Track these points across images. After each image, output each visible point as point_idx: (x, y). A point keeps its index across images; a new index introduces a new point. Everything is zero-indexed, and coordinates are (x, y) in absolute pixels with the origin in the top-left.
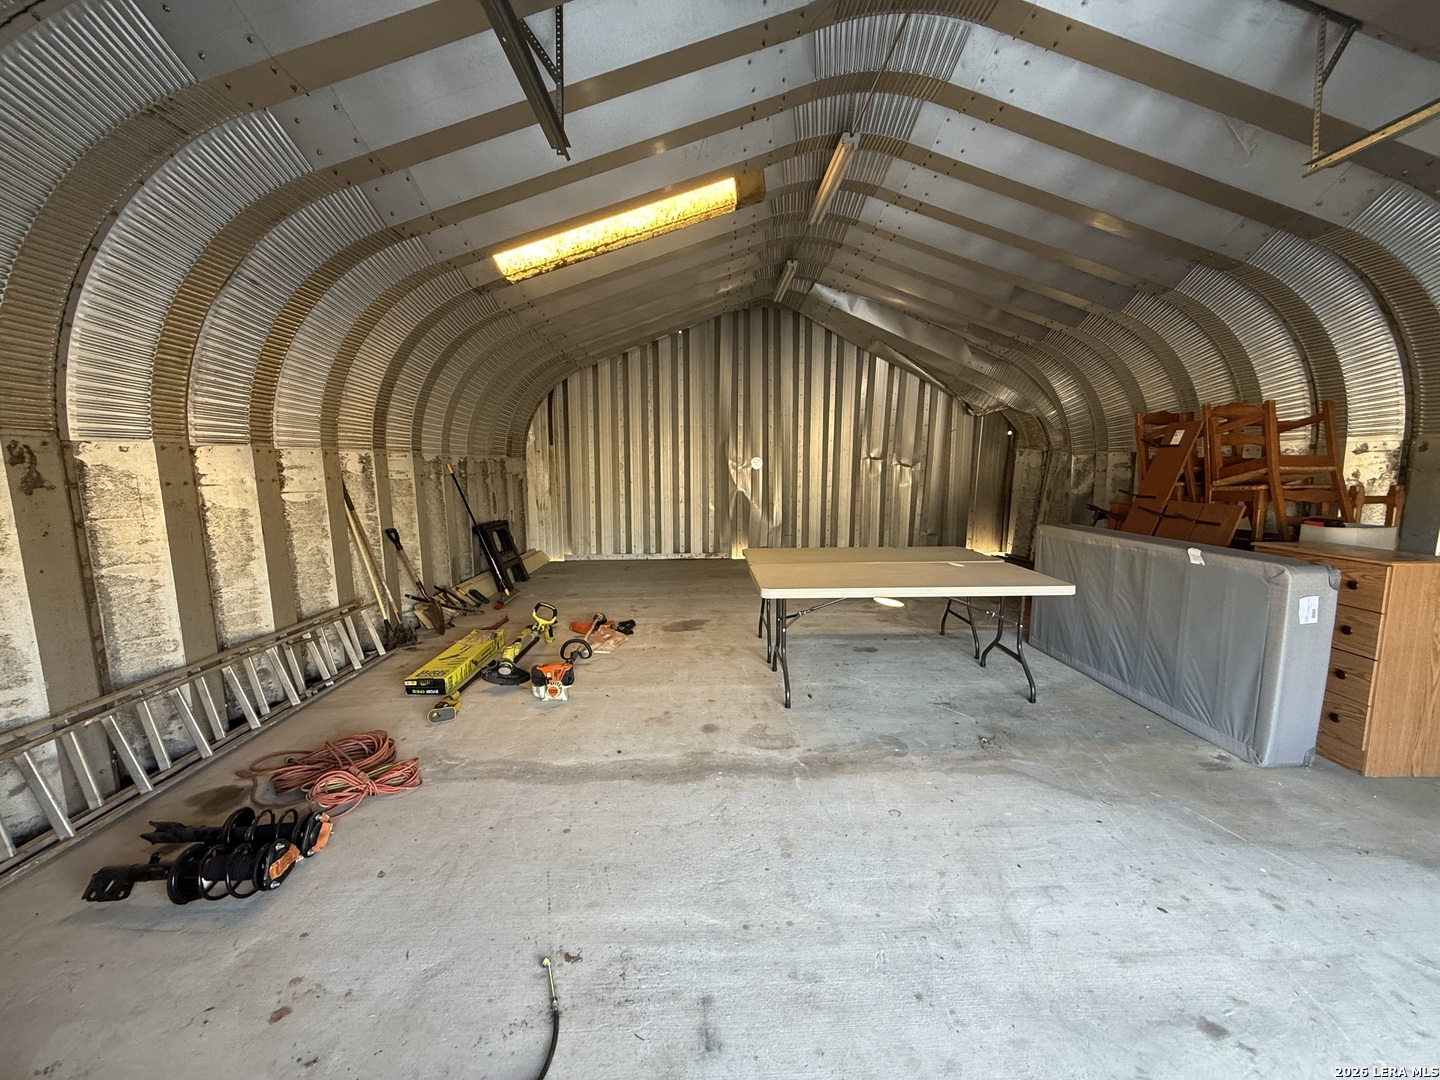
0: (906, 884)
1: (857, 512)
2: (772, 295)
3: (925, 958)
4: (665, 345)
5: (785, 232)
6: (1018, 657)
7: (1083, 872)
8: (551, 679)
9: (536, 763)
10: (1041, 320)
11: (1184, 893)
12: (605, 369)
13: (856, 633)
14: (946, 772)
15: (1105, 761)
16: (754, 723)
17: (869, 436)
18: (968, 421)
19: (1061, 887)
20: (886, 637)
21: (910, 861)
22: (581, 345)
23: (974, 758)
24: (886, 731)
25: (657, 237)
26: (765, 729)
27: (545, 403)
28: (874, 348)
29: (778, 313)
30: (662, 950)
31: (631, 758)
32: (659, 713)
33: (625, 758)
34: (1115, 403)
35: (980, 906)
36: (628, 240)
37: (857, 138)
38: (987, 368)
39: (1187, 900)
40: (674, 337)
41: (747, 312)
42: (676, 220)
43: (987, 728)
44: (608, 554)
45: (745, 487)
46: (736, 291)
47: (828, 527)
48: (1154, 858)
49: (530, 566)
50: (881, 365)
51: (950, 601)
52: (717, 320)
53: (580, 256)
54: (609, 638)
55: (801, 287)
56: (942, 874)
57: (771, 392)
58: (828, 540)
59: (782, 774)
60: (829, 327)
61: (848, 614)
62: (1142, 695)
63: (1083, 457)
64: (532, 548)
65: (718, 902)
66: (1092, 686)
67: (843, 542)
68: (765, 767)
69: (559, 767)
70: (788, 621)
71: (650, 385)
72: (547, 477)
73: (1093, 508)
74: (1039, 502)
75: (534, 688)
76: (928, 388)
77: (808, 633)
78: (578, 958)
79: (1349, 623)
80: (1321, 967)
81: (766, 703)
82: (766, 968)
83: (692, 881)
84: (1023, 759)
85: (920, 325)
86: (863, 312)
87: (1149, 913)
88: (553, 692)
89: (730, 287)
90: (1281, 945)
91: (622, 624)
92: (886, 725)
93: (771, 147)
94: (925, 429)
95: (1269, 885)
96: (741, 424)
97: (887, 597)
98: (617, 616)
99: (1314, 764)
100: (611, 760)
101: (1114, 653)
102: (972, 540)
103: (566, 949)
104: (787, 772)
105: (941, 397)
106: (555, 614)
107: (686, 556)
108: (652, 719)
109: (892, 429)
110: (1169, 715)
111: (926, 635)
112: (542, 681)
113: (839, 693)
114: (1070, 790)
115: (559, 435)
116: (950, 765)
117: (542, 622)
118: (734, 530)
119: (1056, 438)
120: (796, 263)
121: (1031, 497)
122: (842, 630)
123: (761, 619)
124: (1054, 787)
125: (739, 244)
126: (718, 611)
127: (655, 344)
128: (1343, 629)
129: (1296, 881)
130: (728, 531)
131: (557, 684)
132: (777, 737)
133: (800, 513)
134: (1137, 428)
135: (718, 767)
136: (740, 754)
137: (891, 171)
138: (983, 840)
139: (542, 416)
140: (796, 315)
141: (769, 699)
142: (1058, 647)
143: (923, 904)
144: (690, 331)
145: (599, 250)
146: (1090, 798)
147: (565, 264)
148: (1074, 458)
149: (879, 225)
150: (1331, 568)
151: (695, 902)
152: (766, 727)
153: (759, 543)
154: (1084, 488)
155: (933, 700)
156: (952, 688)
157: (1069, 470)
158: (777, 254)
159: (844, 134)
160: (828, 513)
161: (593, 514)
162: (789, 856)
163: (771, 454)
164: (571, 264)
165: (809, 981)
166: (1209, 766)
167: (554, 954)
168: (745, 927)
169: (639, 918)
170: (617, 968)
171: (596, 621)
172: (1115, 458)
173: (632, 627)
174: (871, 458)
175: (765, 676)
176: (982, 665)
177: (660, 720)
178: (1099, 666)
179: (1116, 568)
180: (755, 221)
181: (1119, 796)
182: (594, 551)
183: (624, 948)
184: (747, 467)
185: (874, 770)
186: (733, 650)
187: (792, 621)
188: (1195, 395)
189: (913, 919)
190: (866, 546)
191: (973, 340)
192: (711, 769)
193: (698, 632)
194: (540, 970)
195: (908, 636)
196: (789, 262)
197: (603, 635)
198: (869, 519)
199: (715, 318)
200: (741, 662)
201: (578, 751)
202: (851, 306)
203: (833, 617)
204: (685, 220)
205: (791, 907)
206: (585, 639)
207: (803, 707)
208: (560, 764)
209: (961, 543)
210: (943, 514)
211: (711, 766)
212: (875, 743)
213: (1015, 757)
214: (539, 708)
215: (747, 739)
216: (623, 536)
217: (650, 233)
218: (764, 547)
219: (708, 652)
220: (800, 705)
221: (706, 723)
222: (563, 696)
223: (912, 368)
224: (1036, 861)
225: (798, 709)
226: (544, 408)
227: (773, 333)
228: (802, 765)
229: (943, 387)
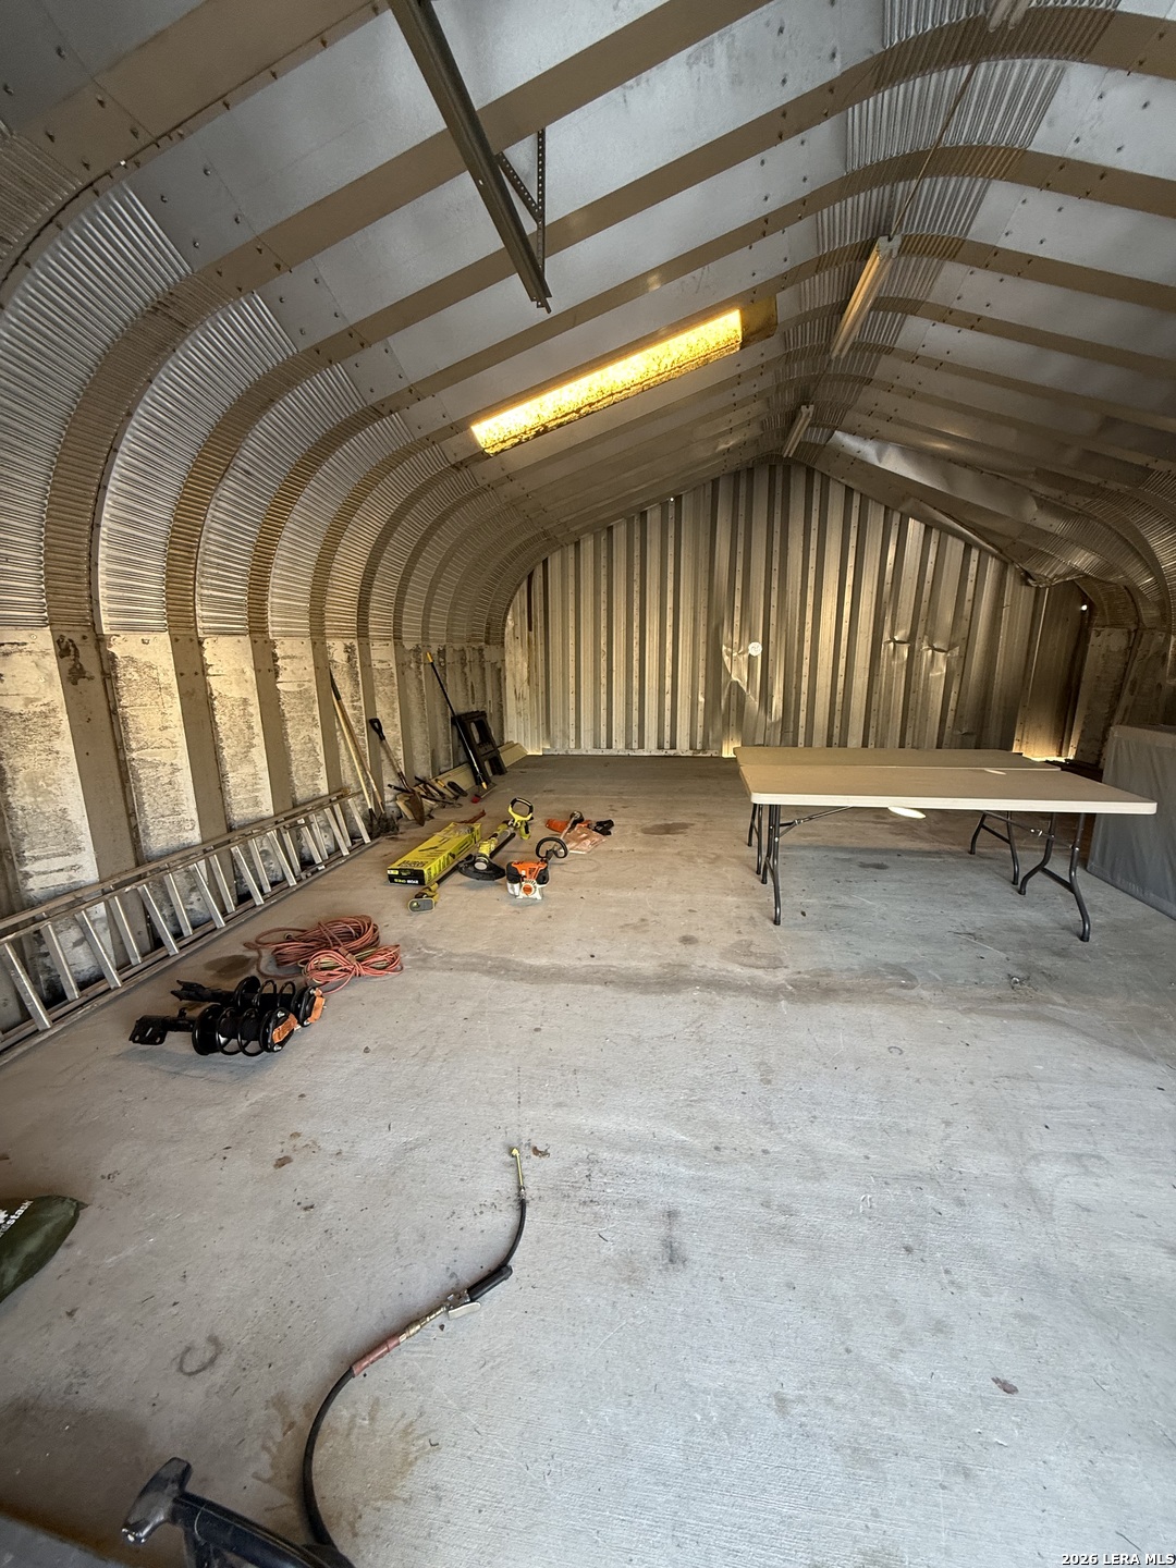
0: (904, 1129)
1: (874, 706)
2: (782, 448)
3: (919, 1210)
4: (654, 516)
5: (800, 370)
6: (1070, 886)
7: (1131, 1144)
8: (525, 876)
9: (510, 960)
10: (1141, 459)
12: (588, 545)
13: (863, 846)
14: (964, 1012)
16: (737, 938)
17: (894, 615)
18: (1026, 594)
19: (1098, 1158)
20: (899, 853)
21: (910, 1104)
22: (563, 521)
23: (1000, 999)
24: (891, 960)
25: (647, 390)
26: (749, 946)
27: (524, 585)
28: (905, 506)
29: (787, 471)
30: (628, 1158)
31: (604, 963)
32: (635, 920)
33: (598, 963)
36: (615, 397)
37: (897, 241)
38: (1058, 526)
40: (664, 505)
41: (750, 471)
42: (669, 368)
43: (1019, 966)
44: (587, 748)
45: (740, 676)
46: (737, 447)
47: (837, 722)
49: (507, 759)
50: (915, 528)
51: (984, 815)
52: (715, 482)
53: (562, 420)
54: (585, 838)
55: (816, 437)
56: (948, 1124)
57: (776, 565)
58: (836, 739)
59: (767, 995)
60: (851, 484)
61: (857, 825)
64: (509, 740)
65: (688, 1119)
67: (855, 742)
68: (747, 986)
69: (531, 966)
70: (782, 829)
71: (637, 561)
72: (526, 665)
74: (1118, 696)
75: (509, 885)
76: (975, 554)
77: (806, 844)
78: (545, 1154)
81: (752, 918)
82: (737, 1192)
83: (663, 1095)
84: (1064, 1006)
85: (968, 474)
86: (894, 463)
88: (528, 890)
89: (731, 443)
91: (599, 824)
92: (892, 953)
93: (785, 268)
94: (967, 606)
96: (738, 604)
97: (905, 807)
98: (595, 814)
100: (584, 963)
102: (1021, 741)
103: (534, 1143)
104: (773, 994)
105: (992, 566)
106: (531, 810)
107: (672, 752)
108: (627, 925)
109: (924, 606)
111: (950, 853)
112: (516, 878)
113: (839, 913)
115: (538, 622)
116: (968, 1005)
117: (518, 818)
118: (726, 724)
119: (1150, 614)
120: (812, 408)
121: (1107, 689)
122: (847, 842)
123: (752, 826)
125: (743, 391)
126: (704, 815)
127: (643, 515)
130: (719, 726)
131: (531, 883)
132: (763, 956)
133: (803, 707)
135: (696, 982)
136: (721, 970)
137: (940, 279)
138: (1003, 1092)
139: (520, 599)
140: (810, 472)
141: (756, 914)
142: (1127, 876)
143: (922, 1153)
144: (683, 497)
145: (582, 411)
146: (1149, 1059)
147: (546, 430)
148: (1173, 638)
149: (921, 351)
151: (665, 1116)
152: (751, 944)
153: (754, 739)
155: (954, 929)
156: (978, 917)
157: (1165, 656)
158: (789, 398)
159: (880, 239)
160: (838, 707)
161: (572, 705)
162: (769, 1082)
163: (772, 639)
164: (552, 430)
165: (784, 1213)
167: (523, 1147)
168: (717, 1148)
169: (607, 1123)
170: (583, 1169)
171: (573, 819)
173: (610, 827)
174: (895, 642)
175: (754, 889)
176: (1022, 892)
177: (635, 927)
180: (763, 360)
182: (572, 745)
183: (591, 1151)
184: (743, 653)
185: (874, 1001)
186: (718, 857)
187: (788, 830)
189: (909, 1167)
190: (882, 746)
191: (1041, 489)
192: (688, 983)
193: (681, 836)
194: (510, 1159)
195: (928, 854)
196: (803, 408)
197: (580, 835)
198: (888, 715)
199: (712, 481)
200: (726, 871)
201: (551, 951)
202: (880, 456)
203: (837, 827)
204: (680, 367)
205: (768, 1135)
206: (561, 838)
207: (795, 925)
208: (532, 963)
209: (1006, 745)
210: (983, 708)
211: (688, 980)
212: (877, 971)
213: (1054, 1004)
214: (514, 905)
215: (727, 954)
216: (603, 729)
217: (639, 386)
218: (759, 745)
219: (690, 859)
220: (791, 922)
221: (684, 934)
222: (537, 895)
223: (954, 529)
224: (1069, 1123)
225: (789, 926)
226: (523, 591)
227: (780, 495)
228: (790, 988)
229: (996, 552)
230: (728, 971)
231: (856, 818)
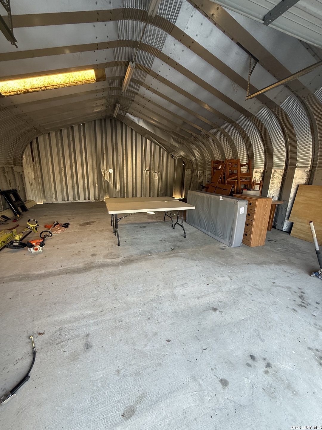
0: (149, 290)
1: (143, 186)
2: (113, 115)
3: (152, 308)
4: (76, 128)
5: (115, 93)
6: (182, 226)
7: (192, 279)
8: (35, 245)
9: (29, 274)
10: (190, 132)
11: (213, 280)
12: (53, 135)
13: (141, 222)
14: (162, 259)
15: (200, 251)
16: (108, 252)
17: (145, 163)
18: (173, 160)
19: (186, 284)
20: (149, 223)
21: (150, 284)
22: (42, 125)
23: (169, 254)
24: (147, 249)
25: (66, 87)
26: (111, 253)
27: (29, 146)
28: (146, 136)
29: (115, 121)
30: (74, 324)
31: (65, 268)
32: (77, 252)
33: (64, 268)
34: (208, 158)
35: (168, 292)
36: (54, 86)
37: (134, 64)
38: (177, 145)
39: (213, 281)
40: (79, 126)
41: (105, 120)
42: (73, 82)
43: (173, 246)
44: (60, 200)
45: (107, 178)
46: (101, 111)
47: (134, 191)
48: (208, 273)
49: (28, 206)
50: (148, 142)
51: (166, 212)
52: (95, 121)
53: (35, 90)
54: (59, 229)
55: (122, 113)
56: (158, 286)
57: (115, 148)
58: (134, 195)
59: (116, 265)
60: (132, 128)
61: (139, 217)
62: (210, 233)
63: (201, 172)
64: (29, 199)
65: (93, 306)
66: (199, 232)
67: (139, 196)
68: (111, 264)
69: (38, 274)
70: (118, 220)
71: (71, 142)
72: (33, 173)
73: (202, 186)
74: (191, 184)
75: (29, 249)
76: (162, 150)
77: (127, 223)
78: (44, 333)
79: (250, 213)
80: (237, 290)
81: (112, 245)
82: (107, 321)
83: (85, 302)
84: (181, 253)
85: (159, 130)
86: (142, 124)
87: (205, 286)
88: (36, 249)
89: (98, 110)
90: (230, 287)
91: (64, 224)
92: (147, 248)
93: (106, 61)
94: (161, 162)
95: (230, 274)
96: (105, 157)
97: (150, 211)
98: (62, 221)
99: (242, 246)
100: (59, 269)
101: (204, 223)
102: (174, 194)
103: (39, 332)
104: (117, 265)
105: (165, 153)
106: (37, 222)
107: (89, 201)
108: (74, 254)
109: (152, 161)
110: (215, 237)
111: (160, 222)
112: (32, 246)
113: (135, 240)
114: (191, 259)
115: (36, 158)
116: (163, 257)
117: (31, 226)
118: (105, 192)
119: (195, 166)
120: (119, 105)
121: (189, 182)
122: (137, 222)
123: (112, 221)
124: (187, 259)
125: (99, 95)
126: (99, 218)
127: (72, 128)
128: (248, 214)
129: (235, 273)
130: (102, 192)
131: (38, 247)
132: (115, 255)
133: (125, 187)
134: (212, 164)
135: (96, 266)
136: (103, 262)
137: (146, 78)
138: (169, 275)
139: (28, 150)
140: (122, 123)
141: (113, 244)
142: (192, 223)
143: (153, 294)
144: (85, 124)
145: (42, 88)
146: (196, 260)
147: (28, 92)
148: (199, 172)
149: (144, 96)
150: (246, 200)
151: (86, 308)
152: (112, 252)
153: (113, 196)
154: (201, 180)
155: (160, 240)
156: (165, 236)
157: (198, 175)
158: (113, 100)
159: (130, 62)
160: (134, 187)
161: (53, 187)
162: (116, 289)
163: (115, 168)
164: (31, 92)
165: (119, 322)
166: (222, 249)
167: (35, 334)
168: (101, 311)
169: (66, 316)
170: (58, 333)
171: (54, 224)
172: (208, 172)
173: (68, 225)
174: (146, 170)
175: (113, 237)
176: (174, 229)
177: (77, 254)
178: (201, 227)
179: (205, 202)
180: (103, 87)
181: (202, 259)
182: (54, 200)
183: (61, 326)
184: (108, 172)
185: (143, 261)
186: (103, 230)
187: (120, 220)
188: (225, 156)
189: (150, 299)
190: (145, 197)
191: (174, 136)
192: (93, 267)
193: (92, 225)
194: (29, 340)
195: (155, 222)
196: (117, 104)
197: (57, 229)
198: (146, 189)
199: (94, 120)
200: (105, 233)
201: (46, 268)
202: (138, 122)
203: (135, 218)
204: (77, 82)
205: (116, 303)
206: (50, 230)
207: (124, 245)
208: (39, 273)
209: (171, 196)
210: (166, 187)
211: (94, 266)
212: (144, 253)
213: (179, 252)
214: (31, 255)
215: (106, 257)
216: (65, 195)
217: (63, 85)
218: (115, 198)
219: (94, 231)
220: (123, 245)
221: (92, 253)
222: (41, 250)
223: (157, 143)
224: (181, 278)
225: (122, 246)
226: (29, 148)
227: (114, 128)
228: (122, 262)
229: (166, 150)
230: (105, 261)
231: (139, 215)
